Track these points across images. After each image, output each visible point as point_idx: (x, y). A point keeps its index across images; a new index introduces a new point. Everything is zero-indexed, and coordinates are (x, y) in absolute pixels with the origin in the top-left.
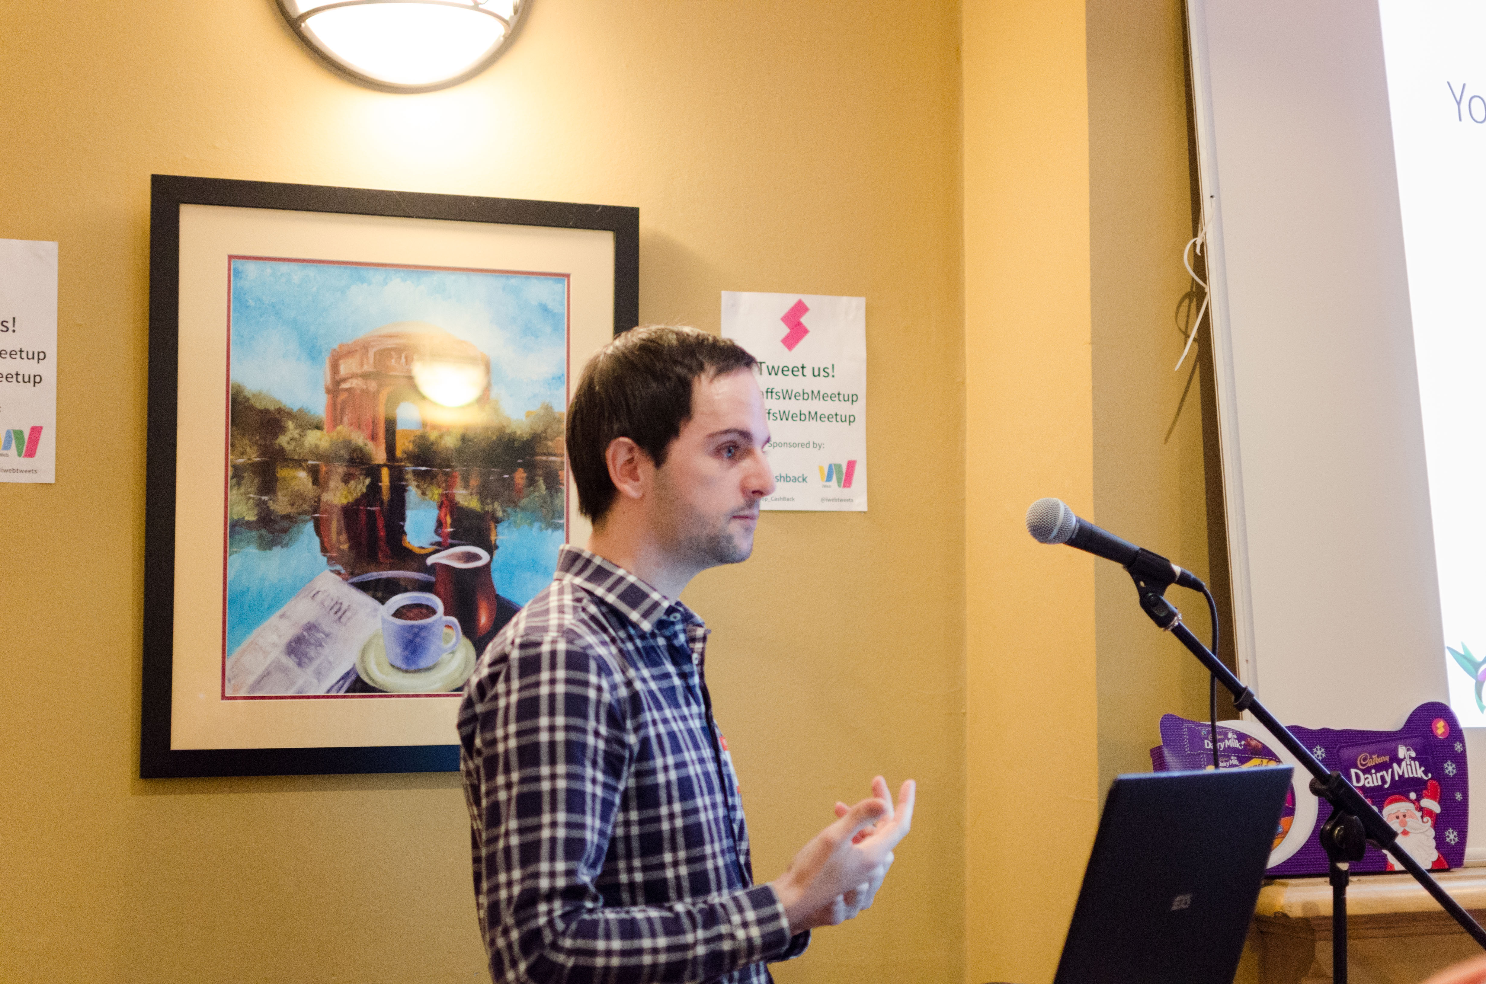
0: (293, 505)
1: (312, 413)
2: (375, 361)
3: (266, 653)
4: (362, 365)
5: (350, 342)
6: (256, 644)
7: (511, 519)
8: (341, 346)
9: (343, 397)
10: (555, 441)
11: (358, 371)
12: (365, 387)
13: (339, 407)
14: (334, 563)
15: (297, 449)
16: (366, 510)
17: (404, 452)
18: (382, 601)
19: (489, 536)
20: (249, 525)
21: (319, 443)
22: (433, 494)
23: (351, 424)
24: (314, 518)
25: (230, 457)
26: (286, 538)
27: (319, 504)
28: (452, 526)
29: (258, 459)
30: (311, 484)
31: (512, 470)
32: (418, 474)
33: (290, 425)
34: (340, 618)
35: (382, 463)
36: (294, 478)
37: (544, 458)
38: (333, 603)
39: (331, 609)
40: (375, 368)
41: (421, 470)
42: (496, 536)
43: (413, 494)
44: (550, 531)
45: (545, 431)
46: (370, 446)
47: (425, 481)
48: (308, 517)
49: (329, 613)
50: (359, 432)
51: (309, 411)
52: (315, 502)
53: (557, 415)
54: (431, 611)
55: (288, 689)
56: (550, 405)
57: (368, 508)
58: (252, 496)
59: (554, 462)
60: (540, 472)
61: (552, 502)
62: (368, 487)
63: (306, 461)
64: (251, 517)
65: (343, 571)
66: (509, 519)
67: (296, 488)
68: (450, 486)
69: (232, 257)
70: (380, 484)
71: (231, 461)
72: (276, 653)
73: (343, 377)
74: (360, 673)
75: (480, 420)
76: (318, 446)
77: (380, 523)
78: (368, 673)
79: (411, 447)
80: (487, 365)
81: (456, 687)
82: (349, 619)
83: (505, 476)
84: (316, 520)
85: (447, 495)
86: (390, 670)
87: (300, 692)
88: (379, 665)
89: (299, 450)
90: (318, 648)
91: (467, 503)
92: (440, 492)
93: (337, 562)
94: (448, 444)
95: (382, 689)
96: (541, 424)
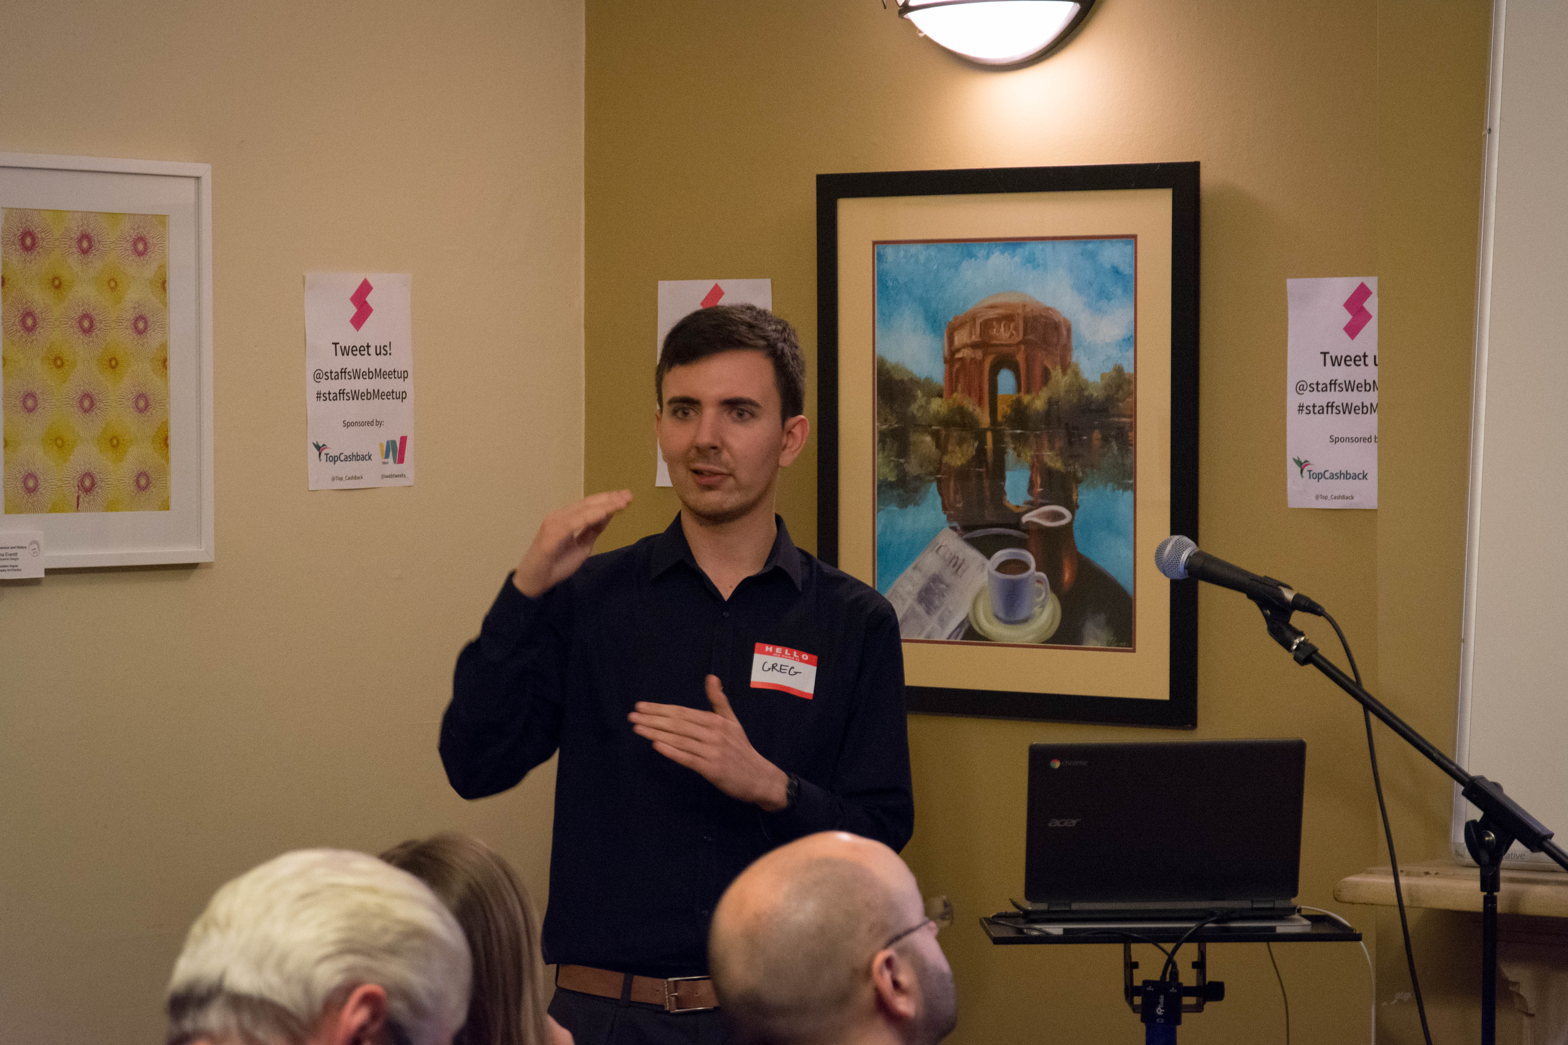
0: (921, 466)
1: (935, 382)
2: (981, 332)
4: (971, 335)
5: (962, 315)
6: (897, 592)
8: (956, 318)
9: (957, 366)
10: (1125, 403)
11: (968, 342)
12: (973, 356)
13: (954, 376)
14: (953, 520)
15: (925, 415)
16: (975, 470)
17: (1004, 416)
18: (989, 556)
19: (1072, 496)
20: (891, 485)
21: (939, 409)
22: (1027, 456)
23: (963, 392)
24: (937, 478)
25: (876, 424)
26: (918, 497)
27: (940, 466)
28: (1041, 486)
29: (896, 426)
30: (934, 448)
31: (1090, 432)
32: (1014, 438)
33: (919, 393)
34: (957, 571)
35: (986, 427)
36: (922, 442)
37: (1116, 419)
38: (952, 557)
39: (950, 563)
40: (981, 337)
41: (1016, 433)
42: (1077, 495)
43: (1011, 456)
45: (1117, 393)
46: (978, 412)
47: (1020, 443)
48: (932, 478)
49: (948, 565)
50: (969, 400)
51: (933, 380)
52: (938, 464)
53: (1127, 376)
54: (1025, 567)
55: (920, 634)
56: (1120, 366)
57: (977, 469)
58: (892, 459)
59: (1125, 423)
60: (1112, 434)
61: (1122, 462)
62: (977, 450)
63: (930, 426)
64: (892, 478)
65: (959, 528)
66: (1087, 479)
67: (924, 451)
68: (1039, 448)
69: (875, 243)
70: (986, 447)
71: (878, 428)
72: (911, 601)
73: (957, 347)
74: (972, 622)
75: (1063, 383)
76: (938, 412)
77: (986, 483)
78: (978, 624)
79: (1009, 411)
80: (1069, 330)
81: (1045, 639)
82: (964, 571)
83: (1085, 438)
84: (939, 481)
85: (1037, 457)
86: (994, 620)
87: (928, 637)
88: (986, 617)
89: (925, 417)
90: (942, 598)
91: (1053, 465)
92: (1032, 455)
93: (955, 520)
94: (1039, 408)
95: (988, 637)
96: (1114, 386)
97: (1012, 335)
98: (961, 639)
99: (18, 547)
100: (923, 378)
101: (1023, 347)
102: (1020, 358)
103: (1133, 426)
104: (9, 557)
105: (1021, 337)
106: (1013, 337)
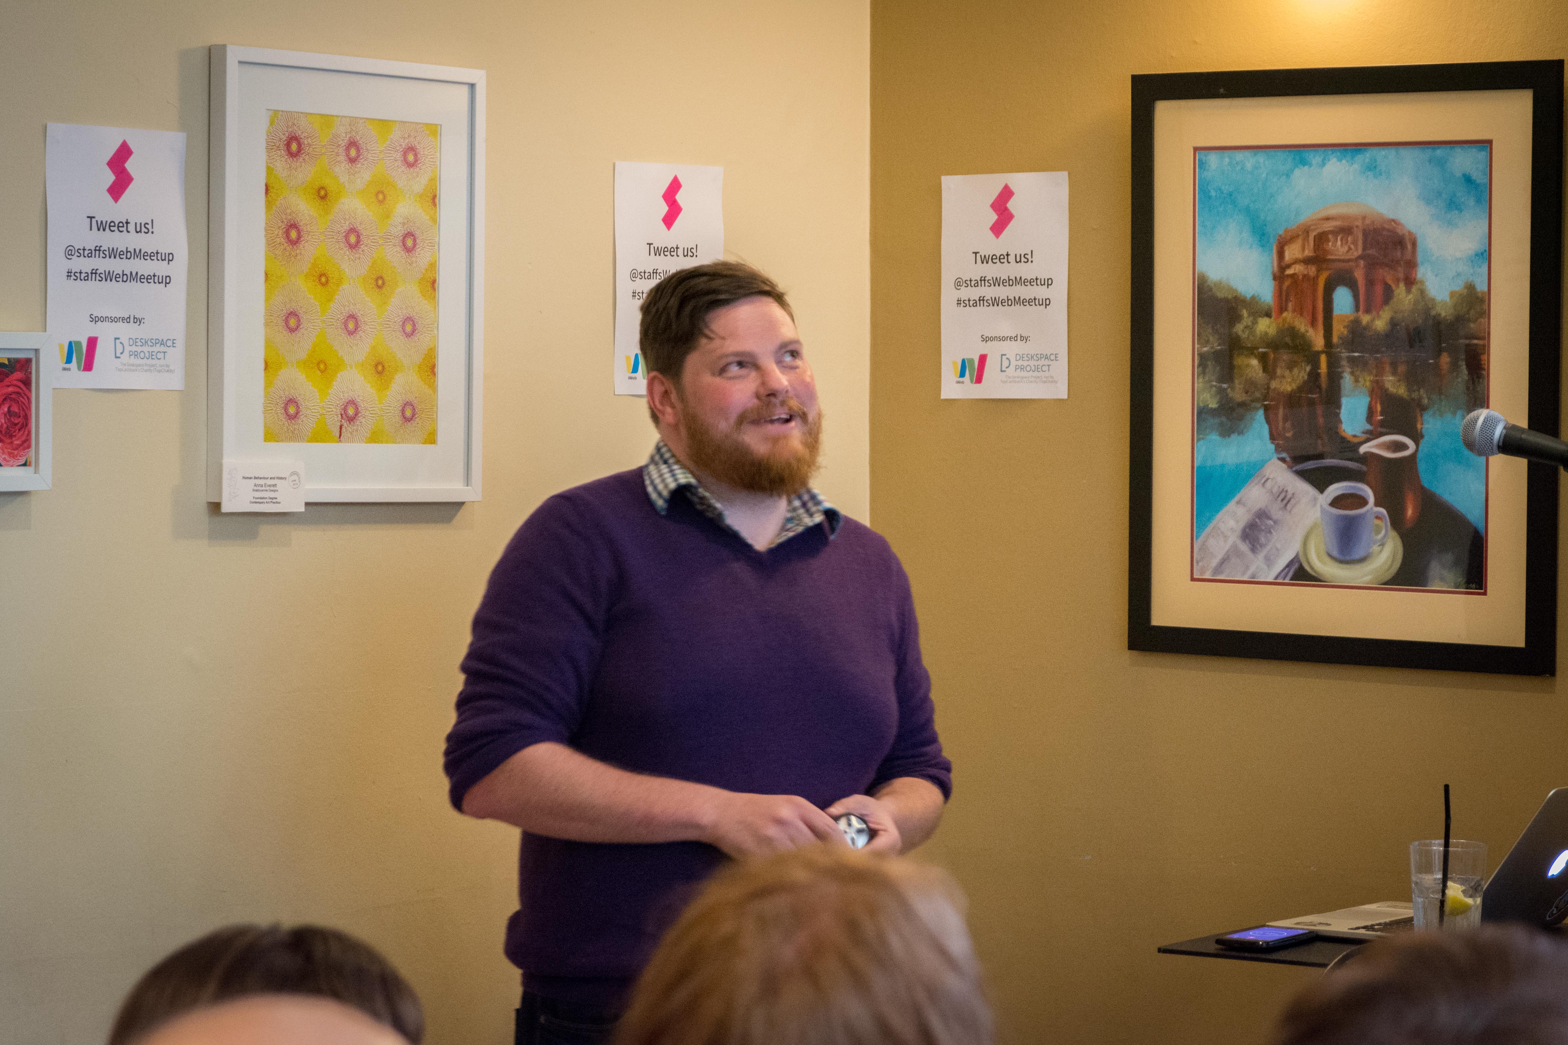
0: (1247, 393)
1: (1262, 300)
2: (1314, 246)
3: (1226, 538)
4: (1303, 250)
5: (1294, 227)
6: (1219, 529)
7: (1436, 406)
8: (1286, 231)
9: (1287, 283)
10: (1477, 323)
11: (1301, 256)
12: (1306, 272)
13: (1284, 294)
14: (1282, 451)
15: (1251, 337)
16: (1307, 397)
17: (1340, 338)
18: (1322, 489)
19: (1416, 425)
20: (1212, 412)
21: (1268, 331)
22: (1365, 380)
23: (1294, 311)
24: (1266, 405)
25: (1196, 346)
26: (1242, 425)
27: (1268, 391)
28: (1382, 414)
29: (1219, 348)
30: (1261, 371)
31: (1437, 355)
32: (1352, 361)
33: (1245, 313)
34: (1286, 505)
35: (1320, 349)
36: (1248, 365)
37: (1467, 341)
38: (1281, 489)
39: (1279, 496)
40: (1315, 252)
41: (1354, 356)
42: (1422, 424)
43: (1347, 380)
45: (1468, 312)
46: (1311, 333)
47: (1357, 367)
48: (1259, 405)
49: (1276, 499)
50: (1301, 319)
51: (1260, 299)
52: (1265, 389)
53: (1479, 295)
54: (1363, 502)
55: (1244, 574)
56: (1472, 284)
58: (1214, 383)
59: (1476, 345)
60: (1462, 356)
61: (1474, 388)
62: (1310, 374)
63: (1257, 348)
64: (1213, 405)
65: (1288, 459)
66: (1434, 407)
67: (1250, 375)
68: (1380, 372)
69: (1196, 149)
70: (1319, 371)
71: (1197, 351)
72: (1234, 538)
73: (1288, 263)
74: (1302, 561)
75: (1407, 302)
76: (1266, 334)
77: (1320, 410)
78: (1309, 563)
79: (1346, 332)
80: (1414, 244)
81: (1385, 580)
82: (1293, 507)
83: (1431, 361)
84: (1267, 409)
85: (1377, 382)
86: (1327, 559)
87: (1252, 578)
88: (1318, 557)
89: (1252, 338)
90: (1268, 535)
91: (1395, 391)
92: (1371, 379)
93: (1283, 450)
94: (1378, 329)
95: (1321, 578)
96: (1464, 305)
97: (1350, 249)
98: (1291, 579)
99: (279, 478)
100: (1249, 296)
101: (1362, 263)
102: (1359, 275)
103: (1486, 349)
104: (268, 488)
105: (1360, 252)
106: (1351, 252)
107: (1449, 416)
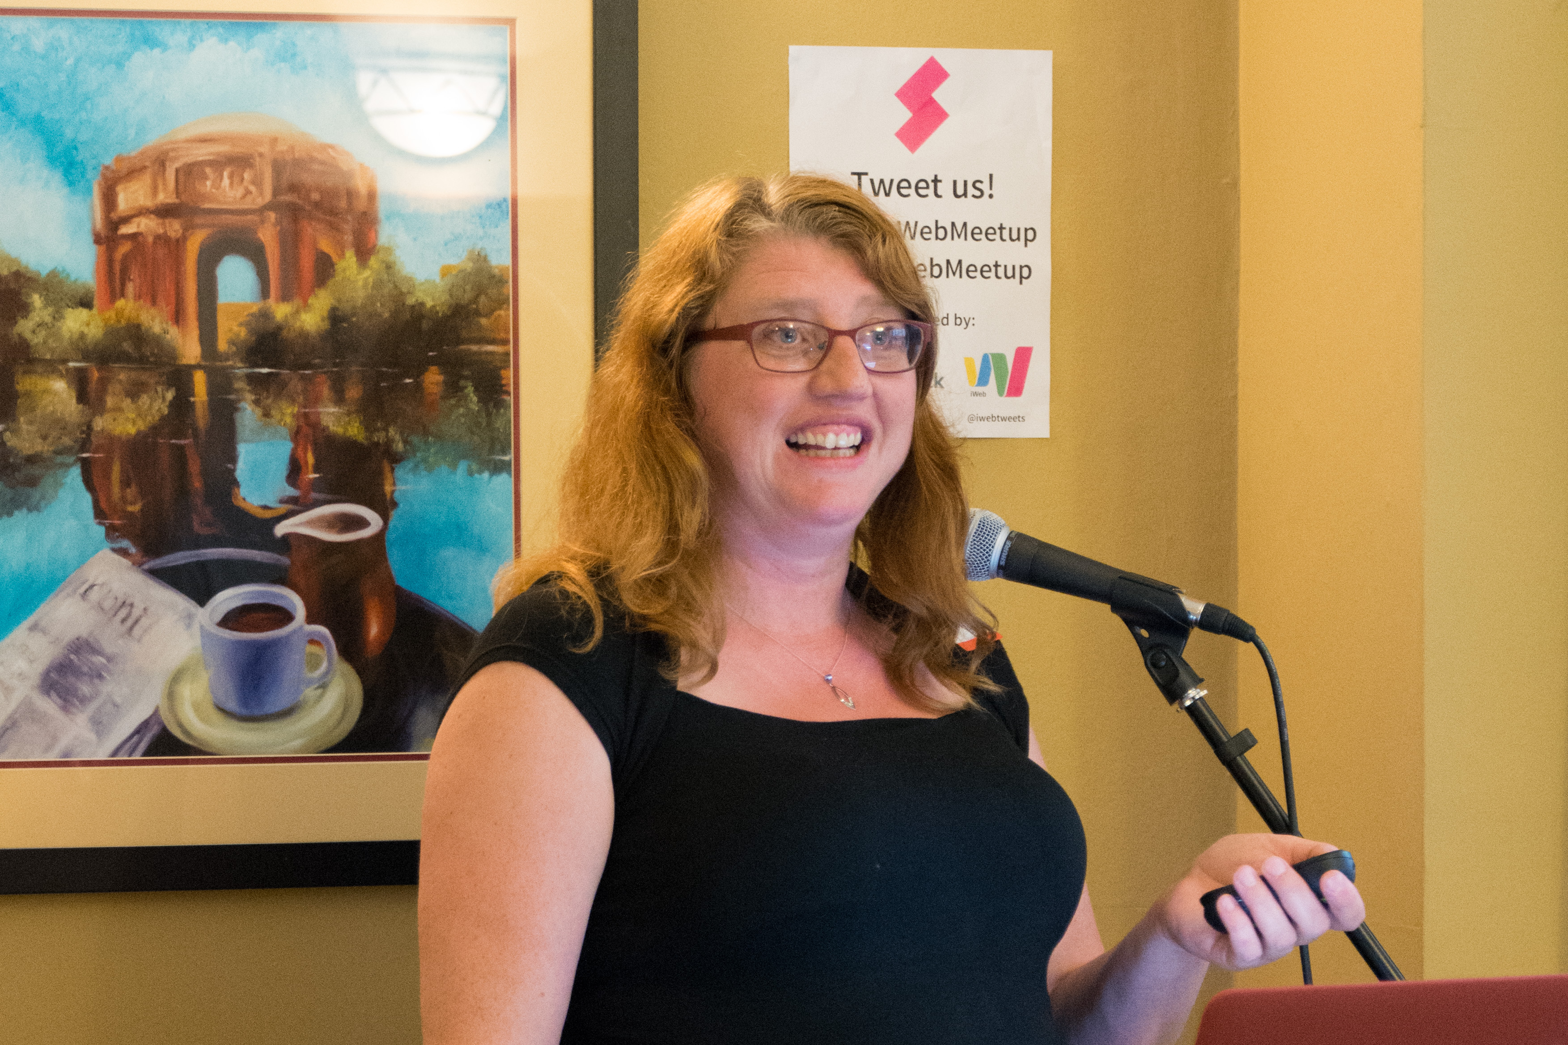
0: (44, 438)
1: (73, 277)
2: (176, 186)
3: (8, 692)
4: (155, 191)
5: (133, 154)
7: (418, 454)
8: (119, 159)
9: (124, 248)
10: (493, 318)
11: (149, 203)
12: (161, 231)
13: (117, 267)
14: (118, 537)
15: (50, 341)
16: (170, 443)
17: (232, 342)
18: (202, 599)
19: (381, 485)
21: (86, 330)
22: (283, 414)
23: (138, 297)
24: (84, 459)
26: (36, 494)
27: (89, 435)
28: (316, 469)
30: (74, 401)
31: (419, 370)
32: (256, 381)
33: (37, 300)
34: (131, 629)
35: (193, 362)
36: (46, 391)
37: (474, 348)
38: (118, 604)
39: (115, 615)
40: (177, 197)
41: (260, 373)
42: (394, 484)
44: (486, 475)
45: (475, 300)
46: (173, 333)
47: (268, 392)
48: (72, 459)
49: (110, 620)
50: (153, 311)
51: (68, 275)
52: (83, 432)
53: (496, 271)
54: (284, 616)
55: (48, 749)
56: (483, 254)
57: (173, 441)
59: (492, 353)
60: (466, 373)
61: (489, 424)
62: (172, 405)
63: (64, 361)
65: (133, 550)
66: (415, 456)
67: (52, 409)
68: (313, 400)
70: (192, 399)
72: (24, 690)
73: (123, 213)
74: (166, 723)
75: (360, 283)
76: (82, 336)
78: (181, 726)
79: (243, 333)
80: (371, 186)
81: (330, 745)
82: (145, 631)
83: (408, 381)
84: (87, 465)
86: (216, 716)
87: (66, 756)
88: (198, 711)
89: (51, 343)
90: (96, 681)
91: (340, 430)
92: (295, 412)
93: (124, 536)
94: (308, 327)
95: (201, 747)
96: (468, 287)
97: (248, 192)
98: (144, 755)
100: (44, 273)
101: (272, 216)
102: (267, 237)
103: (511, 359)
105: (268, 196)
106: (249, 198)
107: (444, 469)
